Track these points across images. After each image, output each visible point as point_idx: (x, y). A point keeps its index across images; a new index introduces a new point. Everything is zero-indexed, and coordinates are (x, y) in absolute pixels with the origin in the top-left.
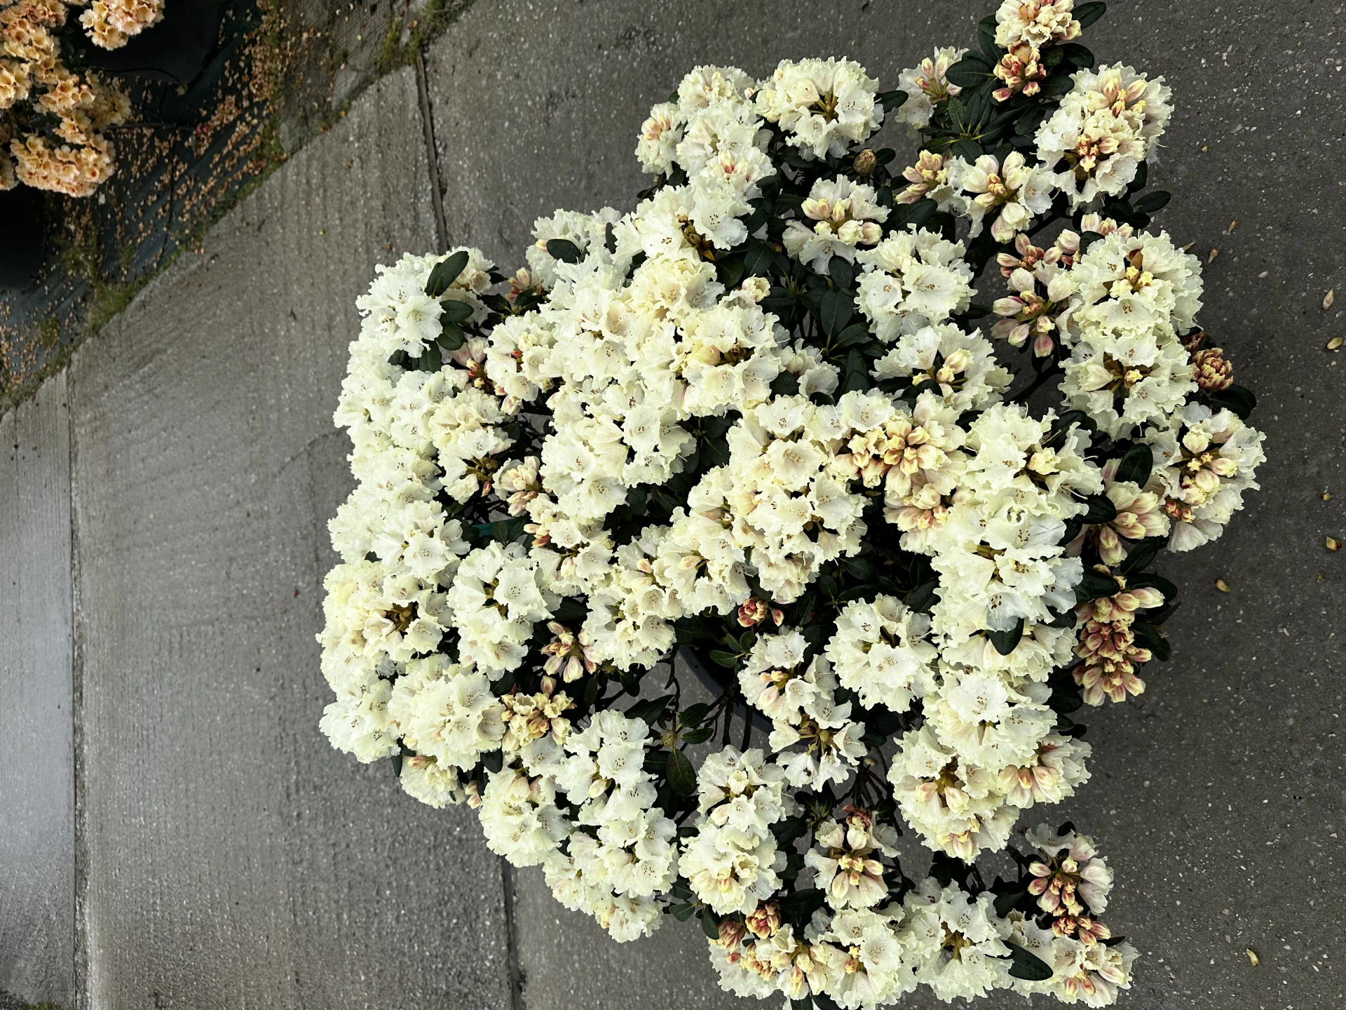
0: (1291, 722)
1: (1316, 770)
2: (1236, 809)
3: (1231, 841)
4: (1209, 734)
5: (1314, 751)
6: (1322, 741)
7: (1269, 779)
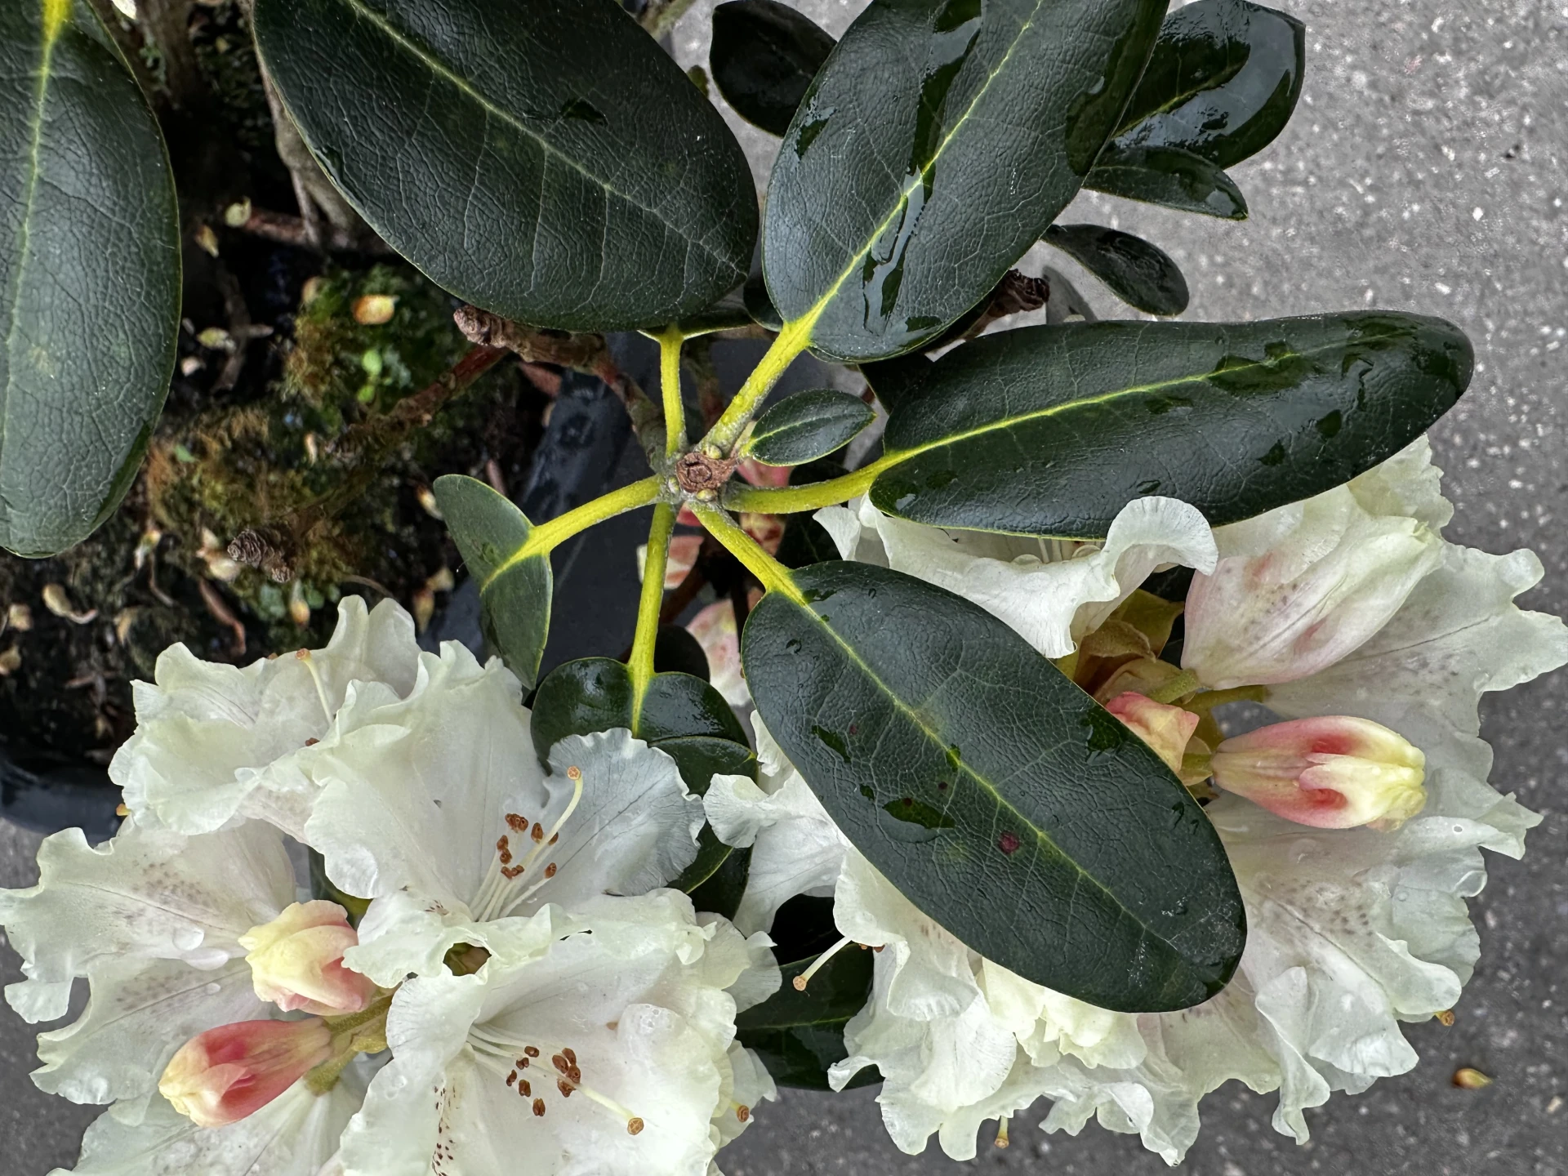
0: (1360, 79)
1: (1483, 88)
2: (1453, 278)
3: (1515, 331)
4: (1276, 232)
5: (1442, 72)
6: (1433, 47)
7: (1438, 182)
